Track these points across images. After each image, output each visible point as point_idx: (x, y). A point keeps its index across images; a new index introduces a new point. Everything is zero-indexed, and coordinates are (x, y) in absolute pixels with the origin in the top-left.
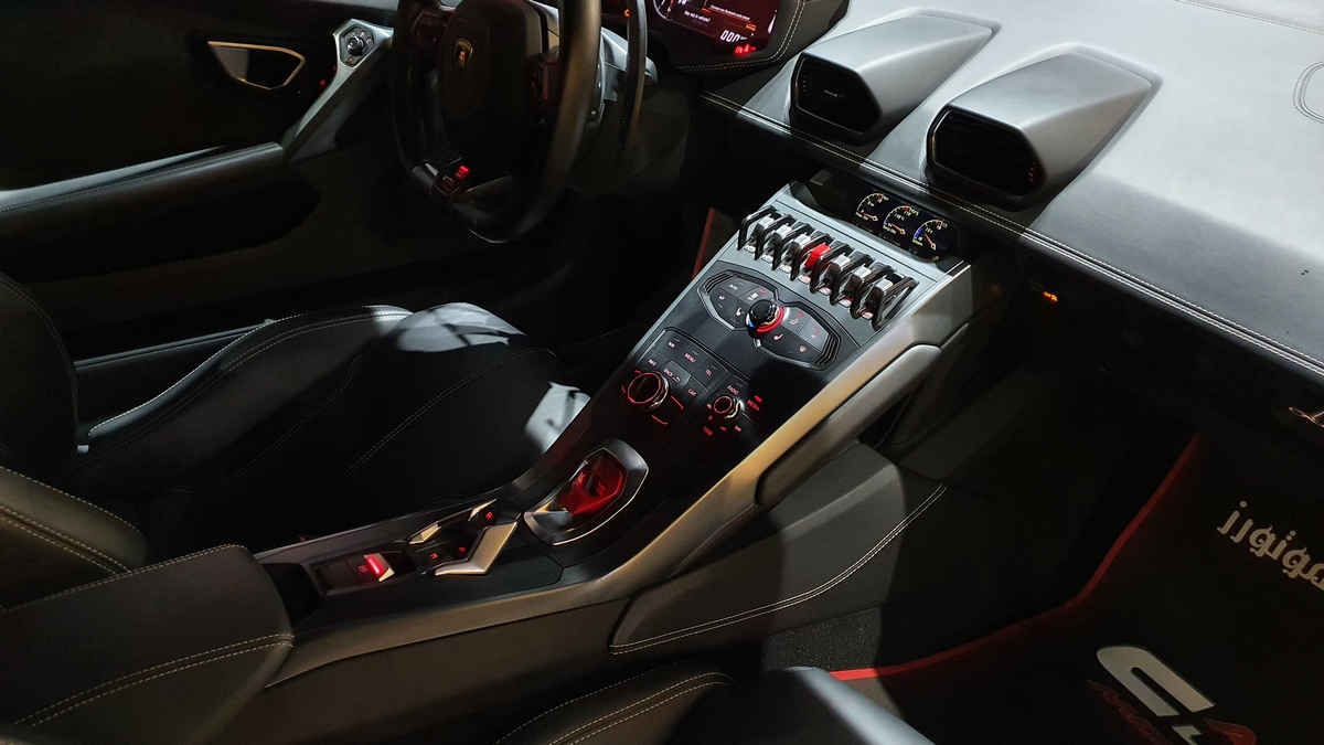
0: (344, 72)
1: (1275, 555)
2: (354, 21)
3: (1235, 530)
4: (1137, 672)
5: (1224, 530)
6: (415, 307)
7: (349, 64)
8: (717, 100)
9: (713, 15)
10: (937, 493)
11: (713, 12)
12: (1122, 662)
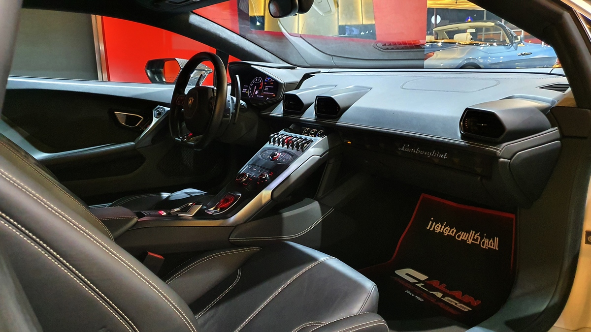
0: (155, 120)
1: (441, 231)
2: (159, 106)
3: (431, 227)
4: (407, 274)
5: (428, 228)
6: (172, 192)
7: (156, 118)
8: (265, 113)
9: (264, 95)
10: (331, 211)
11: (265, 94)
12: (402, 273)
